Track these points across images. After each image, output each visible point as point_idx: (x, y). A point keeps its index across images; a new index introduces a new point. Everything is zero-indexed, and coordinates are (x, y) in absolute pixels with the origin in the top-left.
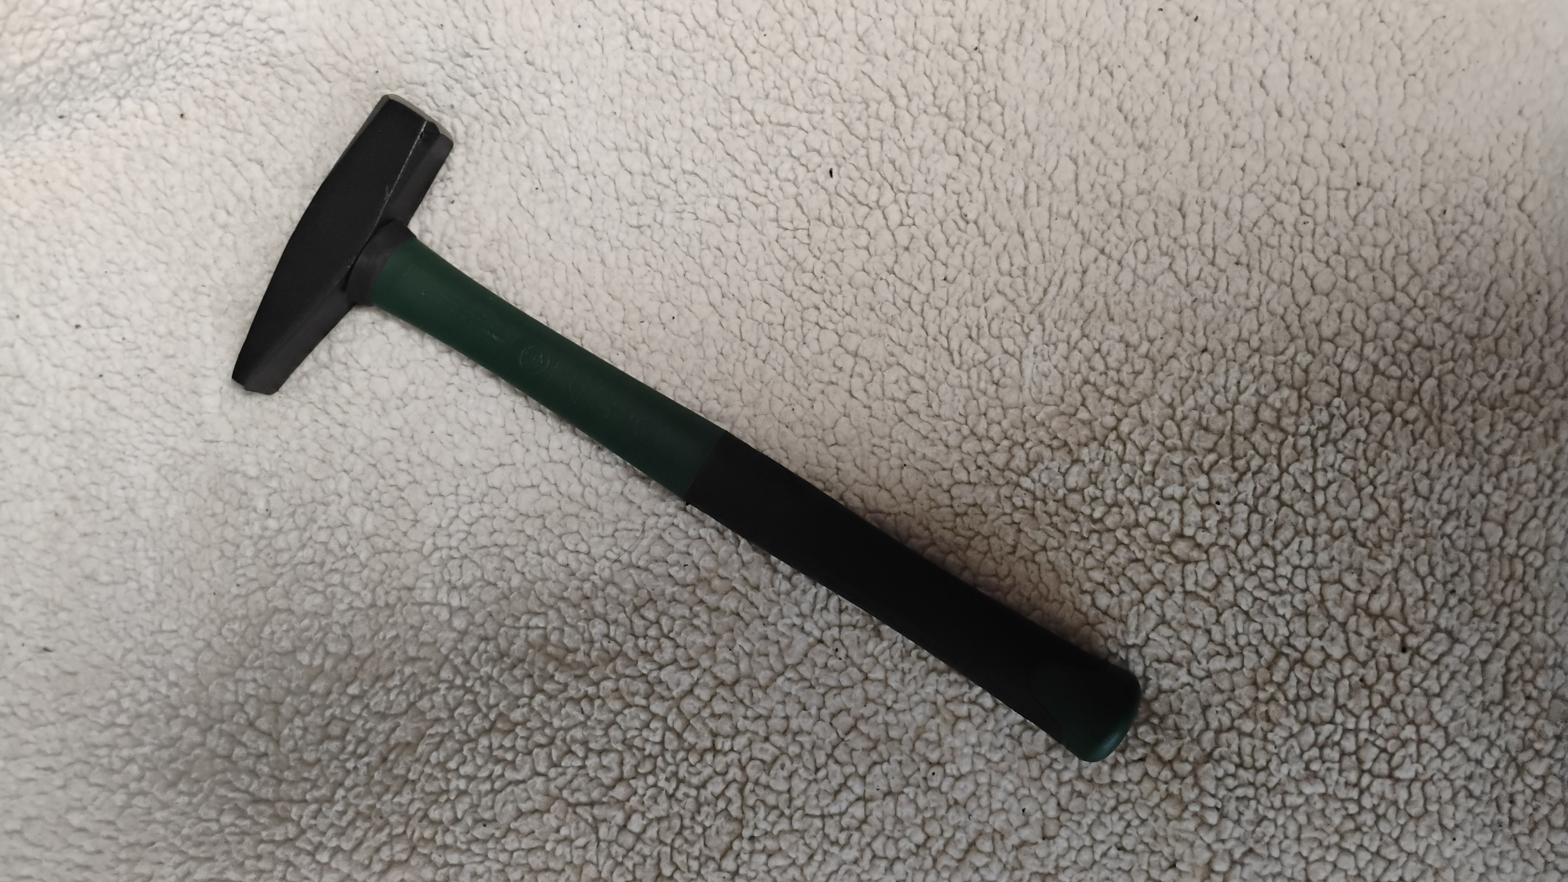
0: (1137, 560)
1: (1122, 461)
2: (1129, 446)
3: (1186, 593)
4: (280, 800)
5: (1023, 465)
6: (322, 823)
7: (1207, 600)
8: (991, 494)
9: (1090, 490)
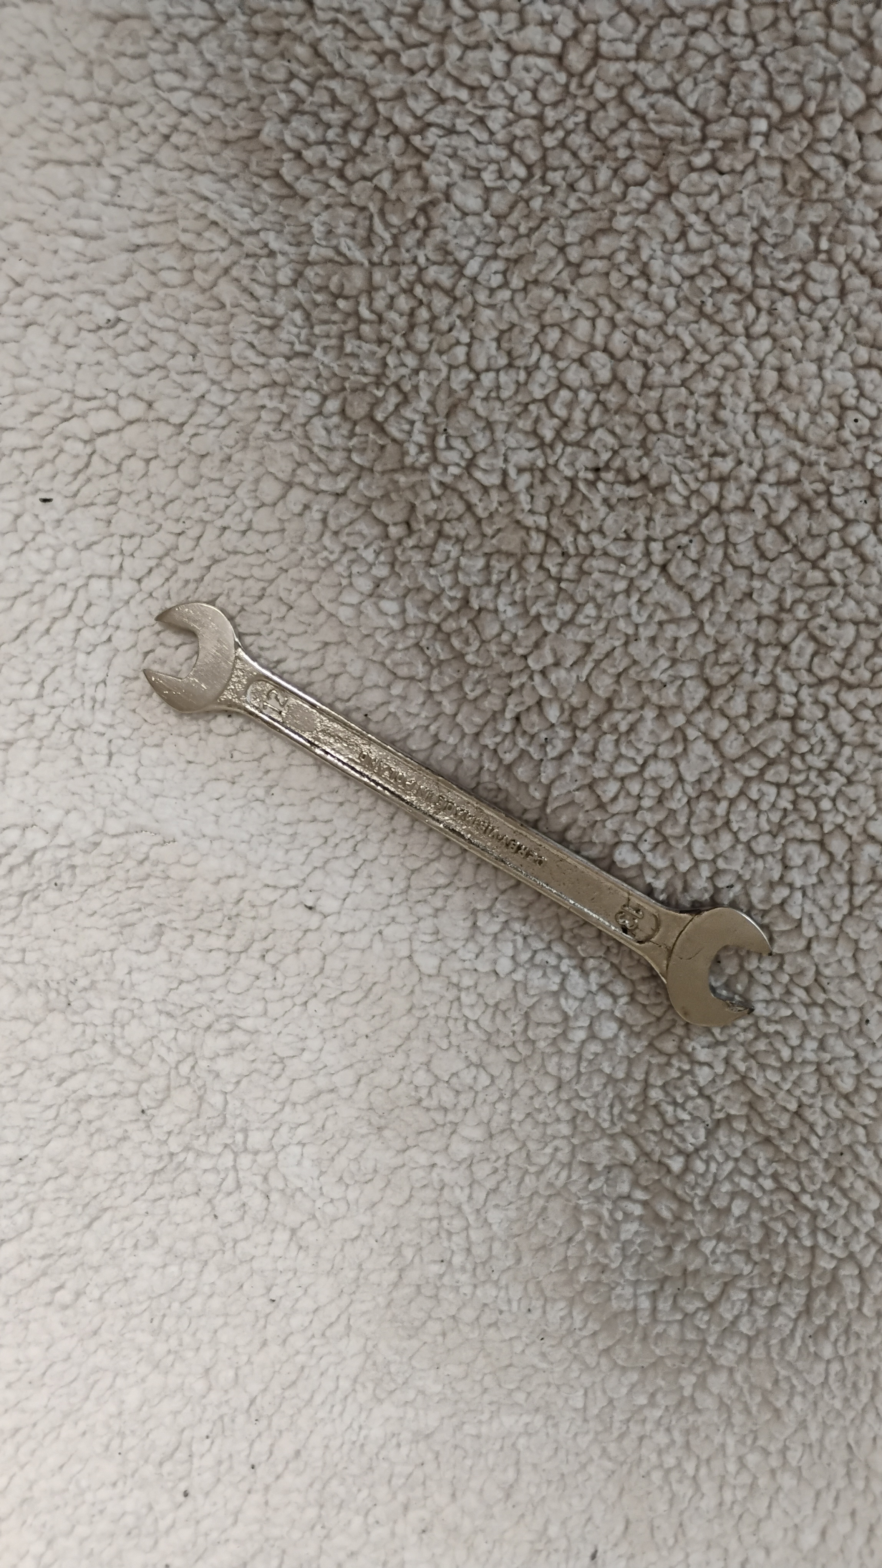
0: (588, 122)
1: (451, 131)
2: (431, 118)
3: (639, 57)
4: (809, 1279)
5: (450, 270)
6: (842, 1231)
7: (650, 29)
8: (486, 315)
9: (489, 177)
